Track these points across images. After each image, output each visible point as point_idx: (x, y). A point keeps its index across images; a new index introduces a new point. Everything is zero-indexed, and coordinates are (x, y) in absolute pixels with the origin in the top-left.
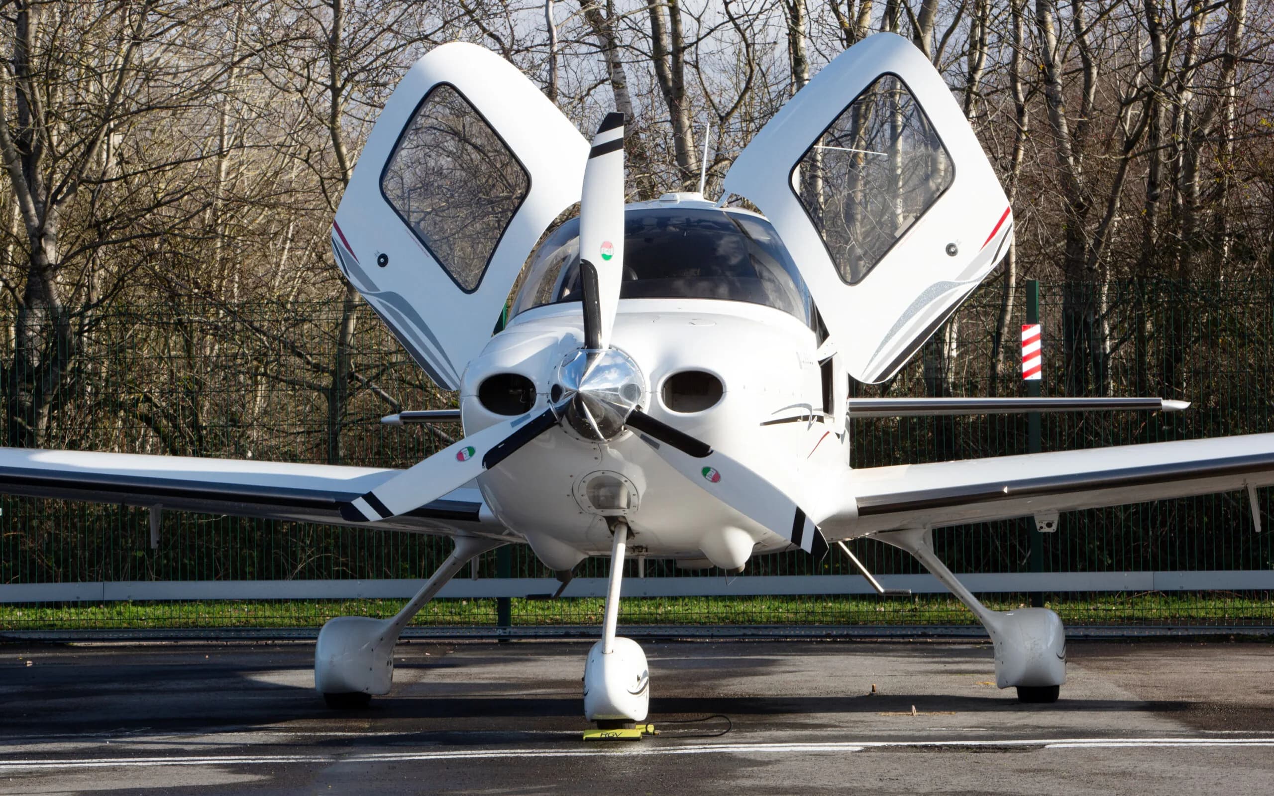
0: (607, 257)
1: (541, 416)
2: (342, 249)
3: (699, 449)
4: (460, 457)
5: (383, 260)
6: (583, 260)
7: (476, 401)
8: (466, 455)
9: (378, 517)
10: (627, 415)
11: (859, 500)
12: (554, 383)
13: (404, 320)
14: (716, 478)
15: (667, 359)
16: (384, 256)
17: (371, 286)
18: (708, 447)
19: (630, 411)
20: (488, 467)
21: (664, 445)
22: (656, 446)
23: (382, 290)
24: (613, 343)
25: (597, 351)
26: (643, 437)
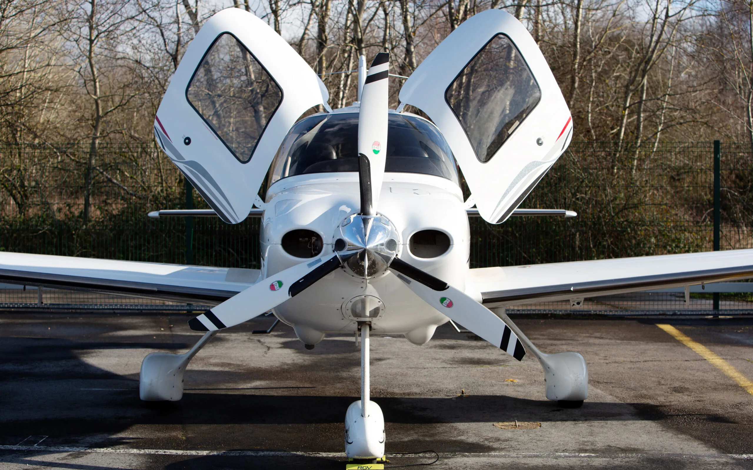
0: (376, 152)
1: (330, 261)
3: (440, 286)
4: (272, 287)
5: (188, 141)
6: (361, 154)
7: (280, 247)
8: (277, 286)
9: (215, 328)
10: (390, 262)
11: (483, 294)
12: (338, 238)
13: (201, 178)
14: (450, 305)
15: (412, 221)
16: (188, 138)
17: (179, 157)
18: (445, 284)
19: (392, 259)
20: (293, 296)
21: (414, 282)
22: (408, 282)
23: (187, 159)
24: (379, 211)
25: (368, 217)
26: (399, 276)
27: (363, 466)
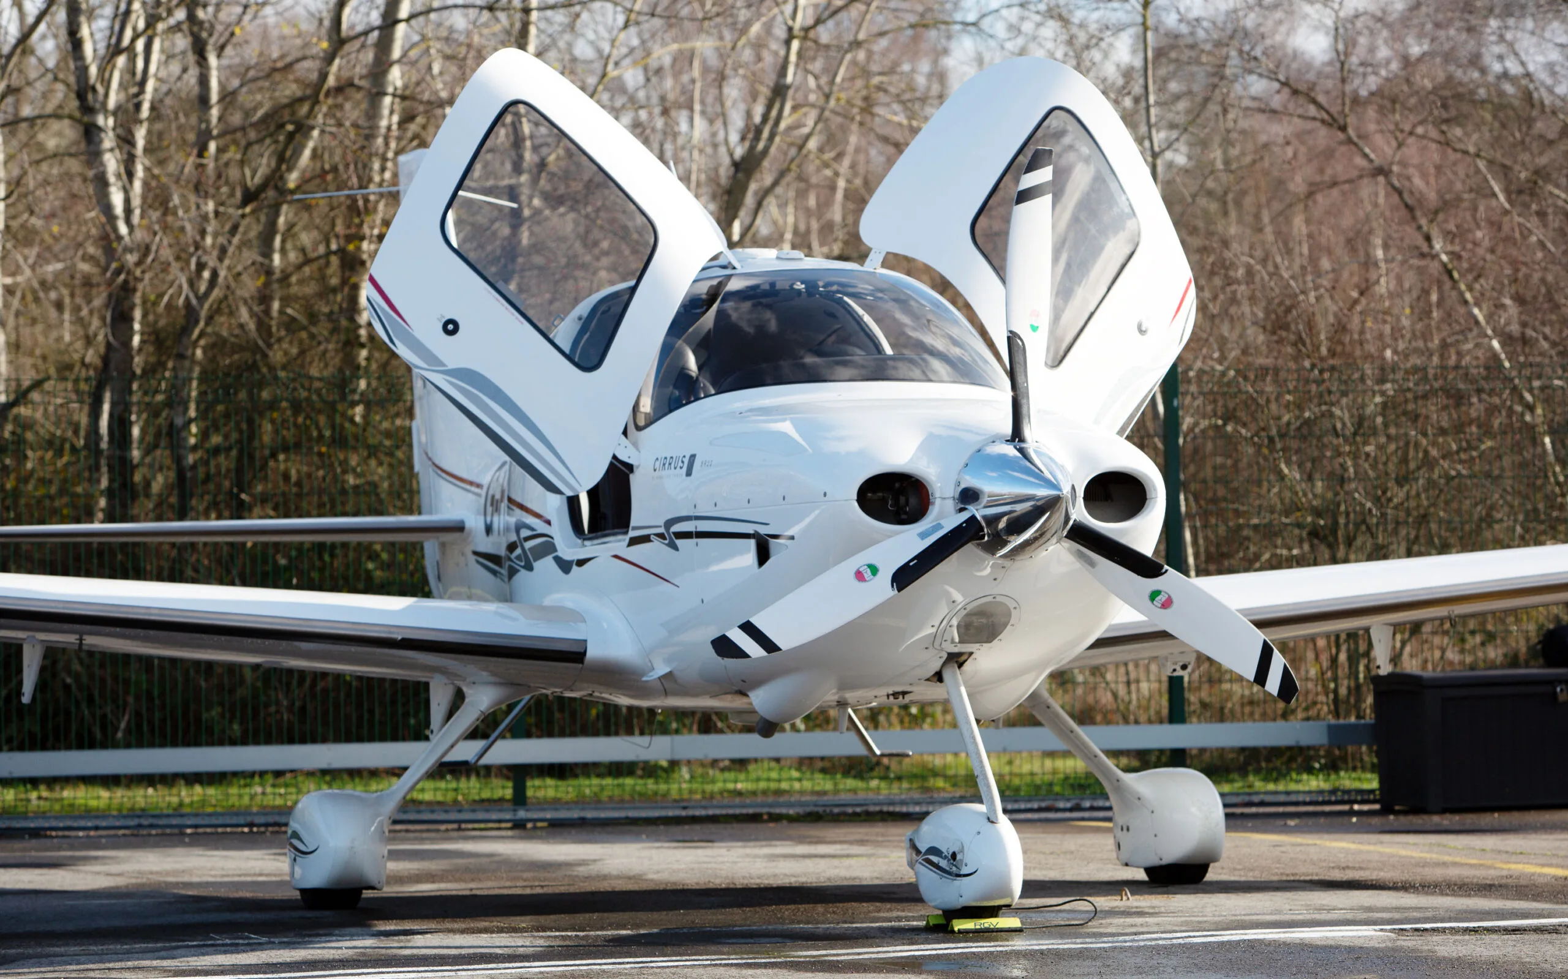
1: (960, 526)
2: (383, 310)
4: (859, 576)
7: (857, 507)
8: (867, 574)
10: (1069, 526)
12: (962, 485)
13: (487, 405)
14: (1167, 604)
16: (450, 322)
17: (433, 360)
18: (1161, 566)
19: (1073, 520)
20: (900, 590)
21: (1104, 563)
23: (451, 365)
25: (1027, 445)
26: (1077, 553)
27: (983, 921)
